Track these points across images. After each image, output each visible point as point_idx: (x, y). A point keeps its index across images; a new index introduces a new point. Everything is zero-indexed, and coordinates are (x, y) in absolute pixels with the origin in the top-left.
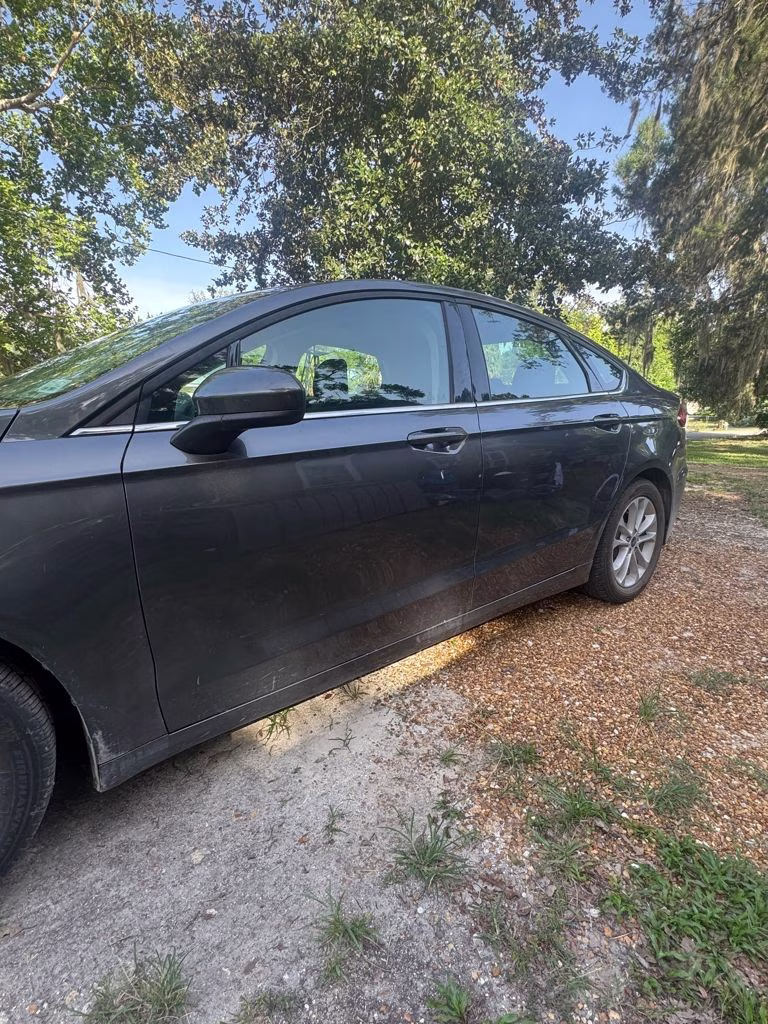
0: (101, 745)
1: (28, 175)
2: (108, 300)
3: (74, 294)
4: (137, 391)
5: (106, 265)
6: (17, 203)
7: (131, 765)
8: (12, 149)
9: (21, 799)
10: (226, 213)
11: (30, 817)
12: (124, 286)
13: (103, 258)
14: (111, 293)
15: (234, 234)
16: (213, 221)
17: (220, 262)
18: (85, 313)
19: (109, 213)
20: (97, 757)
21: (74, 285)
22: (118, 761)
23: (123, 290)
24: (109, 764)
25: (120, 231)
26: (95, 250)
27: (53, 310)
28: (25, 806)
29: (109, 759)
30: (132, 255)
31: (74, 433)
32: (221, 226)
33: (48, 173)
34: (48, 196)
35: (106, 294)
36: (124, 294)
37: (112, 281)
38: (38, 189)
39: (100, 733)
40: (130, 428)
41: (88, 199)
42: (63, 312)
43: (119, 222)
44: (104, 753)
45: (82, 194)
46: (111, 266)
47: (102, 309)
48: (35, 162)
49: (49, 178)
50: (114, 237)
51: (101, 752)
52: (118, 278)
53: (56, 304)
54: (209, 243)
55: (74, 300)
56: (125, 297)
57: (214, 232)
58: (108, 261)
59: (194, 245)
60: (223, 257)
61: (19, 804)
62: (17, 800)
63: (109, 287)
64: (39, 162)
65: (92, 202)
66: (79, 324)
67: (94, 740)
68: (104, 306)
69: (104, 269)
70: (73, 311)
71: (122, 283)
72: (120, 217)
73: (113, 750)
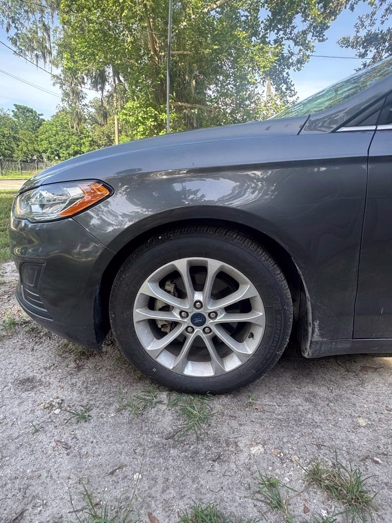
0: (316, 330)
1: (252, 27)
2: (283, 95)
3: (265, 94)
4: (382, 102)
5: (285, 74)
6: (246, 44)
7: (328, 349)
8: (246, 13)
9: (275, 342)
10: (375, 17)
11: (276, 354)
12: (293, 86)
13: (284, 69)
14: (285, 90)
15: (377, 31)
16: (363, 25)
17: (363, 56)
18: (269, 105)
19: (292, 39)
20: (312, 335)
21: (265, 89)
22: (322, 343)
23: (292, 88)
24: (317, 342)
25: (296, 49)
26: (280, 65)
27: (253, 105)
28: (276, 347)
29: (318, 340)
30: (301, 63)
31: (339, 130)
32: (369, 28)
33: (262, 22)
34: (260, 36)
35: (282, 92)
36: (292, 90)
37: (286, 83)
38: (255, 34)
39: (318, 322)
40: (374, 128)
41: (281, 33)
42: (257, 106)
43: (296, 43)
44: (317, 335)
45: (279, 30)
46: (287, 73)
47: (278, 102)
48: (257, 17)
49: (262, 26)
50: (292, 54)
51: (315, 334)
52: (290, 81)
53: (255, 102)
54: (357, 42)
55: (264, 98)
56: (293, 92)
57: (363, 33)
58: (286, 70)
59: (346, 47)
60: (366, 51)
61: (273, 345)
62: (273, 343)
63: (284, 87)
64: (258, 16)
65: (283, 34)
66: (264, 112)
67: (314, 325)
68: (279, 100)
69: (283, 76)
70: (263, 104)
71: (292, 83)
72: (298, 40)
73: (322, 335)
